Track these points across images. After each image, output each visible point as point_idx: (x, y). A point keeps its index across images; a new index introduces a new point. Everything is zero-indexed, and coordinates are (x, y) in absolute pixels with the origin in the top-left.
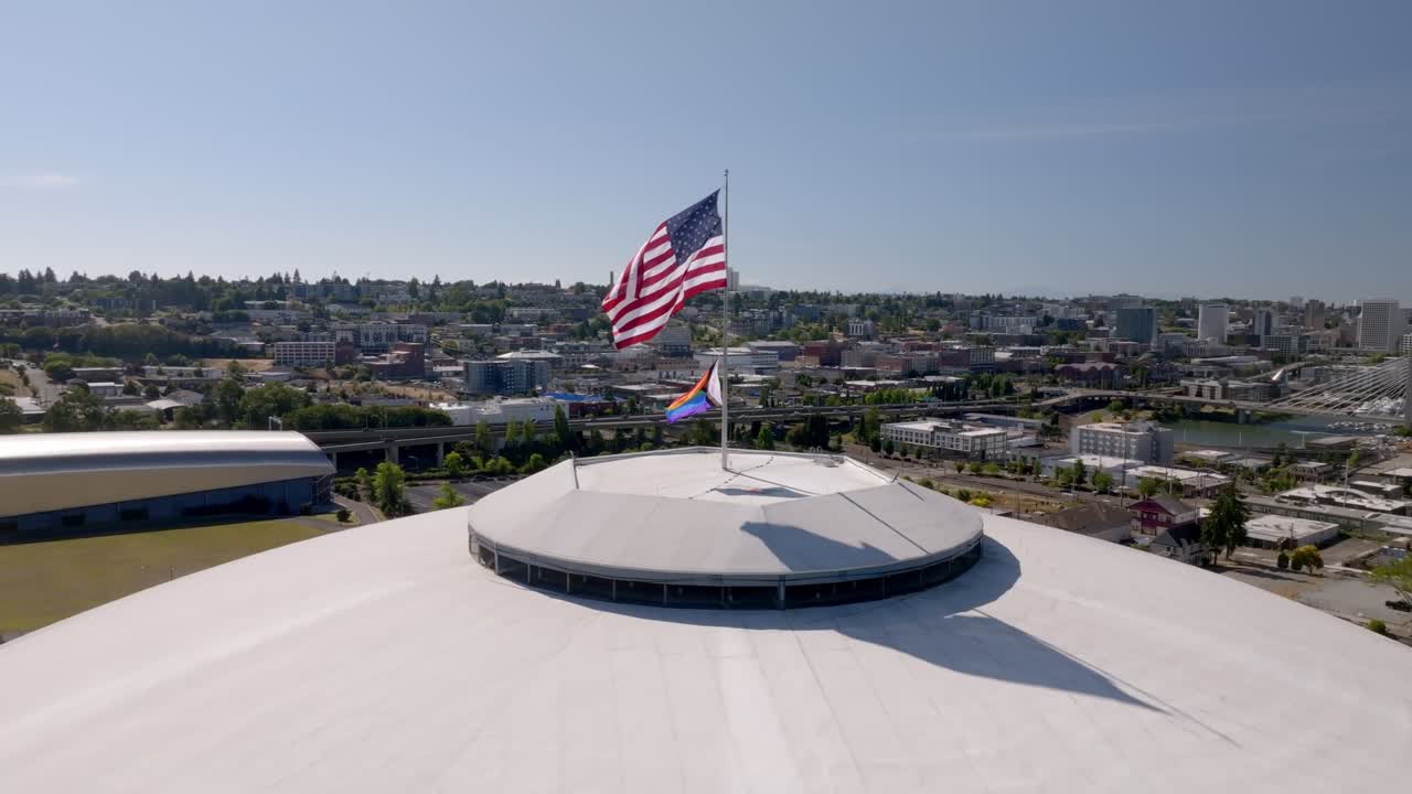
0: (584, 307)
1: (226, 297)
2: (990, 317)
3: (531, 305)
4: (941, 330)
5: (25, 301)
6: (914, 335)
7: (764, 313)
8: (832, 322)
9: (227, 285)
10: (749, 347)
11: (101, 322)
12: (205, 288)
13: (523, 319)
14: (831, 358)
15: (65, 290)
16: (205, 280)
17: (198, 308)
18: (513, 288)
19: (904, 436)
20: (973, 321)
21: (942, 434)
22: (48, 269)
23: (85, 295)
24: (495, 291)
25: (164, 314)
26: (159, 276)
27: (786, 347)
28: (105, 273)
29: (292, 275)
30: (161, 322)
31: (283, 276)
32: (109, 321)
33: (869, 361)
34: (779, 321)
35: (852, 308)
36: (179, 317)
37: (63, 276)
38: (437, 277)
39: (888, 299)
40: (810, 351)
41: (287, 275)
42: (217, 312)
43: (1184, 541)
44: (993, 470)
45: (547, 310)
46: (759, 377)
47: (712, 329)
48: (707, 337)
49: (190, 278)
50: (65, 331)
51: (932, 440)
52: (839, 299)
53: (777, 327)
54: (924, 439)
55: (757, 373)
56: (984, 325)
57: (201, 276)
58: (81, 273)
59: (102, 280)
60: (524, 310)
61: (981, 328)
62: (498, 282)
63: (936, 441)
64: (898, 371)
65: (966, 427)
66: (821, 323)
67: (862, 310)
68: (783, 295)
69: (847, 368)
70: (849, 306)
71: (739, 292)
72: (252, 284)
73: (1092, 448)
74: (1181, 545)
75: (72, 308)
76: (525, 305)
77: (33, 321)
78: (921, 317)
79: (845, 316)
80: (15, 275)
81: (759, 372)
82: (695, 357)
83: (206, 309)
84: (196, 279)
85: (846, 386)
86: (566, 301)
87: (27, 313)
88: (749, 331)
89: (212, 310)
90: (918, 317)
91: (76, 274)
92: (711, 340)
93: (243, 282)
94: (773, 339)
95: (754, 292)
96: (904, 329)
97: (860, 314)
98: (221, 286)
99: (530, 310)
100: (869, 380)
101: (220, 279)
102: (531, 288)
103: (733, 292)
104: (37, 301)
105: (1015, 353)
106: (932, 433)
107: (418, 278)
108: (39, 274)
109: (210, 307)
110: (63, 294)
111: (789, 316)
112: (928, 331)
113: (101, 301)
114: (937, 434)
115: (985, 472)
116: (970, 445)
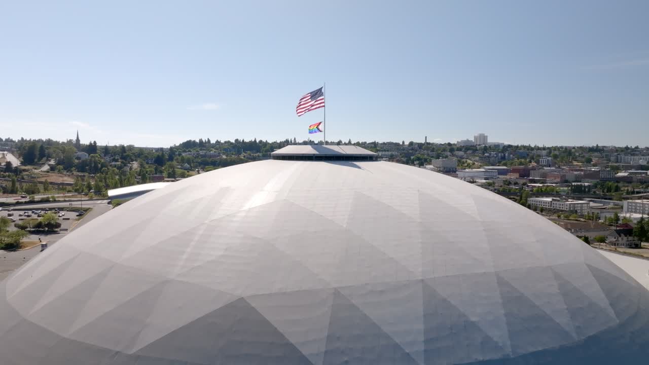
0: (411, 151)
1: (268, 147)
2: (623, 156)
3: (388, 151)
4: (592, 163)
5: (201, 150)
6: (577, 165)
7: (495, 154)
8: (532, 158)
9: (269, 144)
10: (484, 168)
11: (224, 157)
12: (260, 145)
13: (383, 156)
14: (525, 174)
15: (213, 146)
16: (261, 142)
17: (257, 152)
18: (381, 144)
19: (538, 203)
20: (612, 158)
21: (555, 202)
22: (208, 139)
23: (220, 148)
24: (373, 145)
25: (245, 154)
26: (245, 141)
27: (504, 169)
28: (227, 140)
29: (293, 140)
30: (244, 157)
31: (290, 140)
32: (227, 156)
33: (544, 175)
34: (503, 158)
35: (544, 152)
36: (250, 155)
37: (213, 141)
38: (350, 140)
39: (566, 148)
40: (514, 171)
41: (291, 140)
42: (264, 153)
43: (622, 235)
44: (575, 217)
45: (393, 153)
46: (484, 181)
47: (469, 161)
48: (466, 165)
49: (255, 141)
50: (213, 159)
51: (551, 205)
52: (538, 149)
53: (502, 160)
54: (547, 205)
55: (485, 180)
56: (619, 161)
57: (259, 140)
58: (219, 140)
59: (226, 142)
60: (384, 153)
61: (617, 162)
62: (376, 142)
63: (553, 205)
64: (558, 180)
65: (569, 200)
66: (526, 159)
67: (550, 153)
68: (510, 146)
69: (531, 178)
70: (544, 151)
71: (487, 145)
72: (278, 143)
73: (633, 210)
74: (620, 236)
75: (215, 152)
76: (385, 151)
77: (203, 156)
78: (583, 157)
79: (539, 156)
80: (198, 141)
81: (486, 179)
82: (457, 173)
83: (260, 153)
84: (257, 141)
85: (528, 186)
86: (404, 150)
87: (201, 154)
88: (487, 161)
89: (262, 152)
90: (582, 157)
91: (217, 140)
92: (467, 166)
93: (275, 142)
94: (498, 166)
95: (495, 145)
96: (571, 162)
97: (548, 155)
98: (266, 144)
99: (387, 153)
100: (540, 183)
101: (266, 141)
102: (390, 144)
103: (484, 145)
104: (205, 150)
105: (631, 173)
106: (551, 202)
107: (342, 140)
108: (205, 141)
109: (261, 151)
110: (213, 147)
111: (509, 155)
112: (585, 163)
113: (225, 149)
114: (553, 202)
115: (571, 218)
116: (568, 207)
